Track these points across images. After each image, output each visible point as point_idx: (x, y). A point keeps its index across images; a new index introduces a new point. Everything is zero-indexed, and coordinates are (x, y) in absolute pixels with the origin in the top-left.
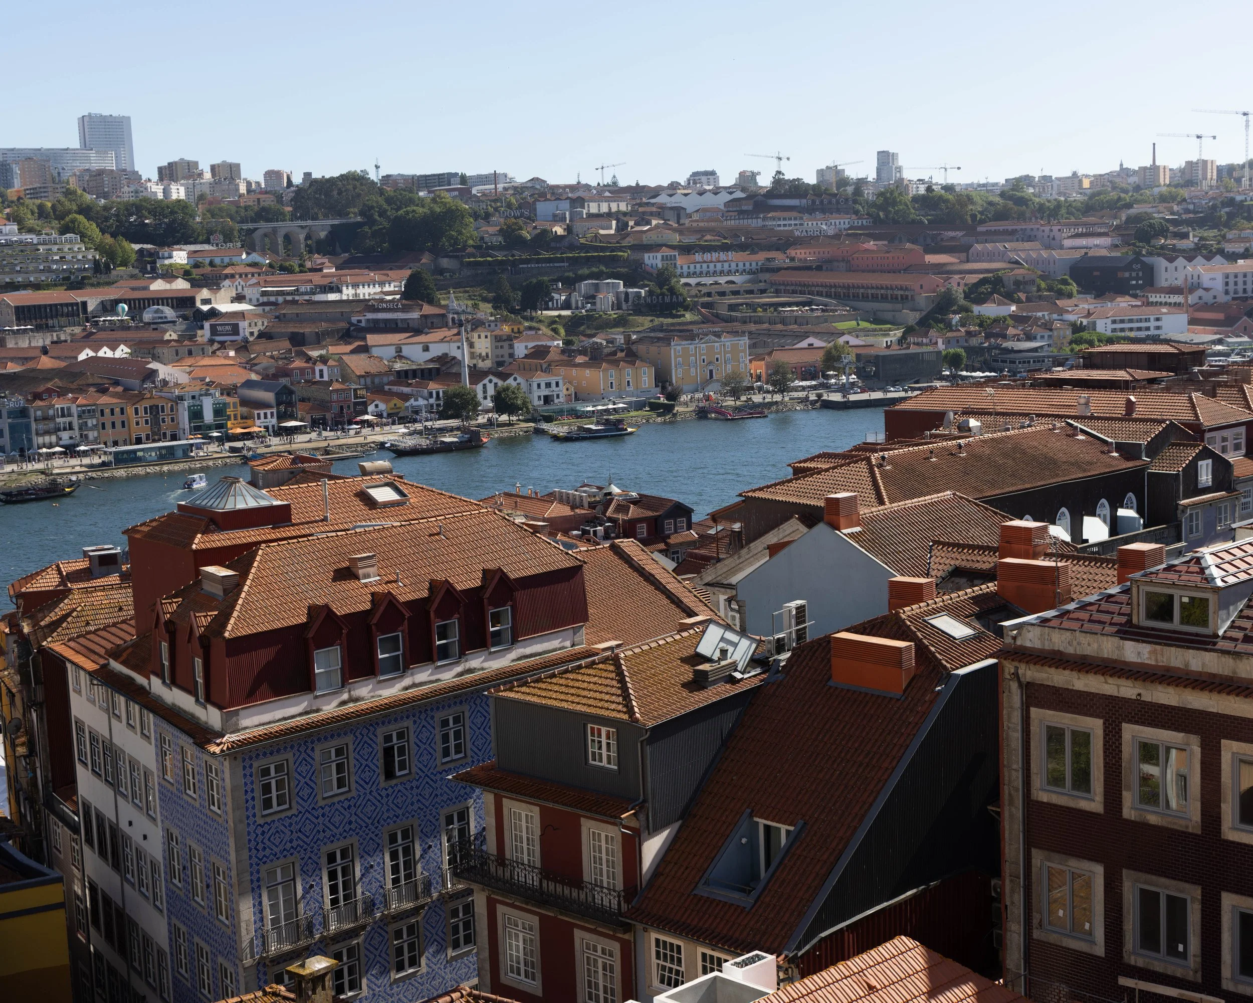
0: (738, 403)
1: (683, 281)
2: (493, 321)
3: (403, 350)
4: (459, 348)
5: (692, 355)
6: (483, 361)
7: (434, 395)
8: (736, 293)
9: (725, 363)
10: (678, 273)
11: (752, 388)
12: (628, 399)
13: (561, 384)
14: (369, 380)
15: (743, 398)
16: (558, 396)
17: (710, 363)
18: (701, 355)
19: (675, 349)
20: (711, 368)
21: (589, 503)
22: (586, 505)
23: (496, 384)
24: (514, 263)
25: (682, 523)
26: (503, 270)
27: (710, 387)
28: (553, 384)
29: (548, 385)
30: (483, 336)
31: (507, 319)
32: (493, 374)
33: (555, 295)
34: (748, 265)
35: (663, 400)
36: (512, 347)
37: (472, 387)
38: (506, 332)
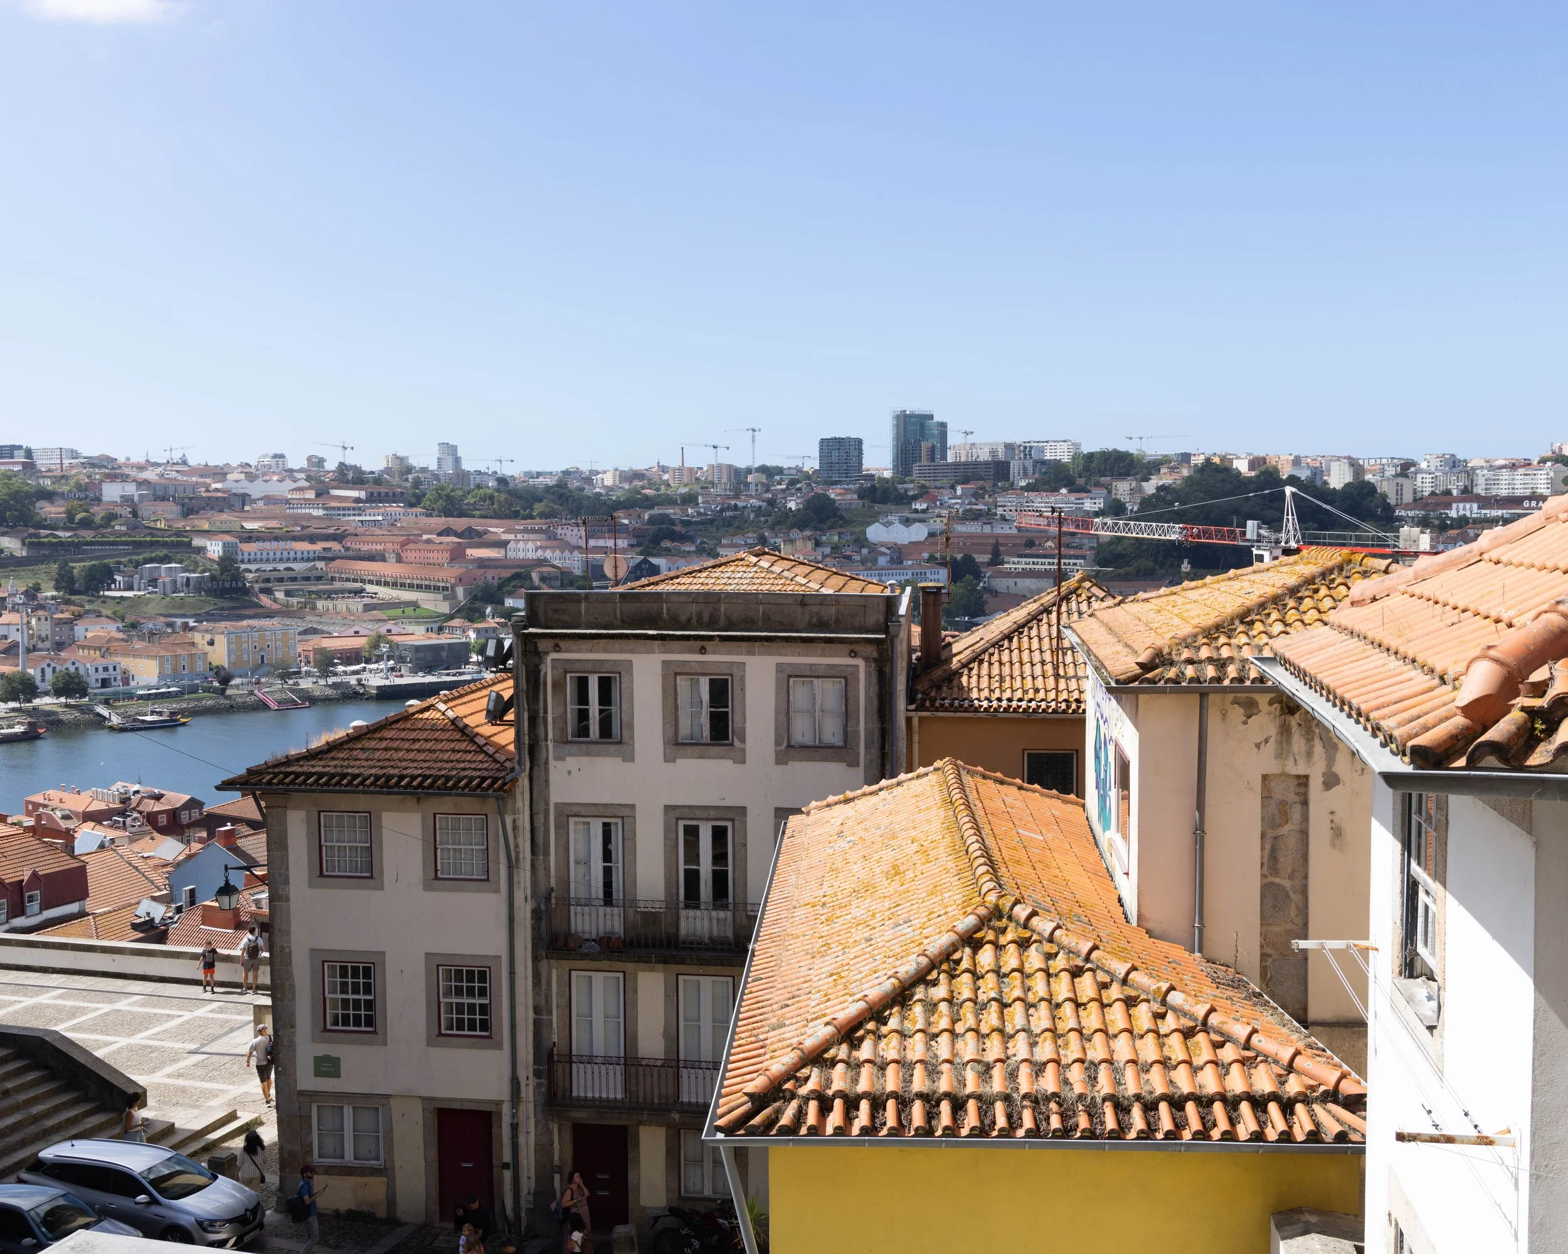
1: (243, 566)
2: (54, 604)
4: (18, 630)
5: (245, 642)
6: (43, 641)
8: (294, 579)
9: (276, 649)
10: (240, 559)
11: (299, 672)
12: (182, 683)
13: (118, 668)
15: (291, 682)
16: (115, 679)
17: (261, 650)
18: (252, 641)
20: (262, 653)
21: (121, 799)
22: (118, 800)
23: (54, 668)
24: (78, 545)
25: (195, 814)
26: (66, 551)
27: (261, 672)
28: (111, 668)
29: (106, 669)
30: (43, 619)
31: (68, 602)
32: (51, 659)
33: (118, 578)
34: (306, 554)
35: (216, 684)
36: (72, 629)
37: (31, 671)
38: (67, 615)
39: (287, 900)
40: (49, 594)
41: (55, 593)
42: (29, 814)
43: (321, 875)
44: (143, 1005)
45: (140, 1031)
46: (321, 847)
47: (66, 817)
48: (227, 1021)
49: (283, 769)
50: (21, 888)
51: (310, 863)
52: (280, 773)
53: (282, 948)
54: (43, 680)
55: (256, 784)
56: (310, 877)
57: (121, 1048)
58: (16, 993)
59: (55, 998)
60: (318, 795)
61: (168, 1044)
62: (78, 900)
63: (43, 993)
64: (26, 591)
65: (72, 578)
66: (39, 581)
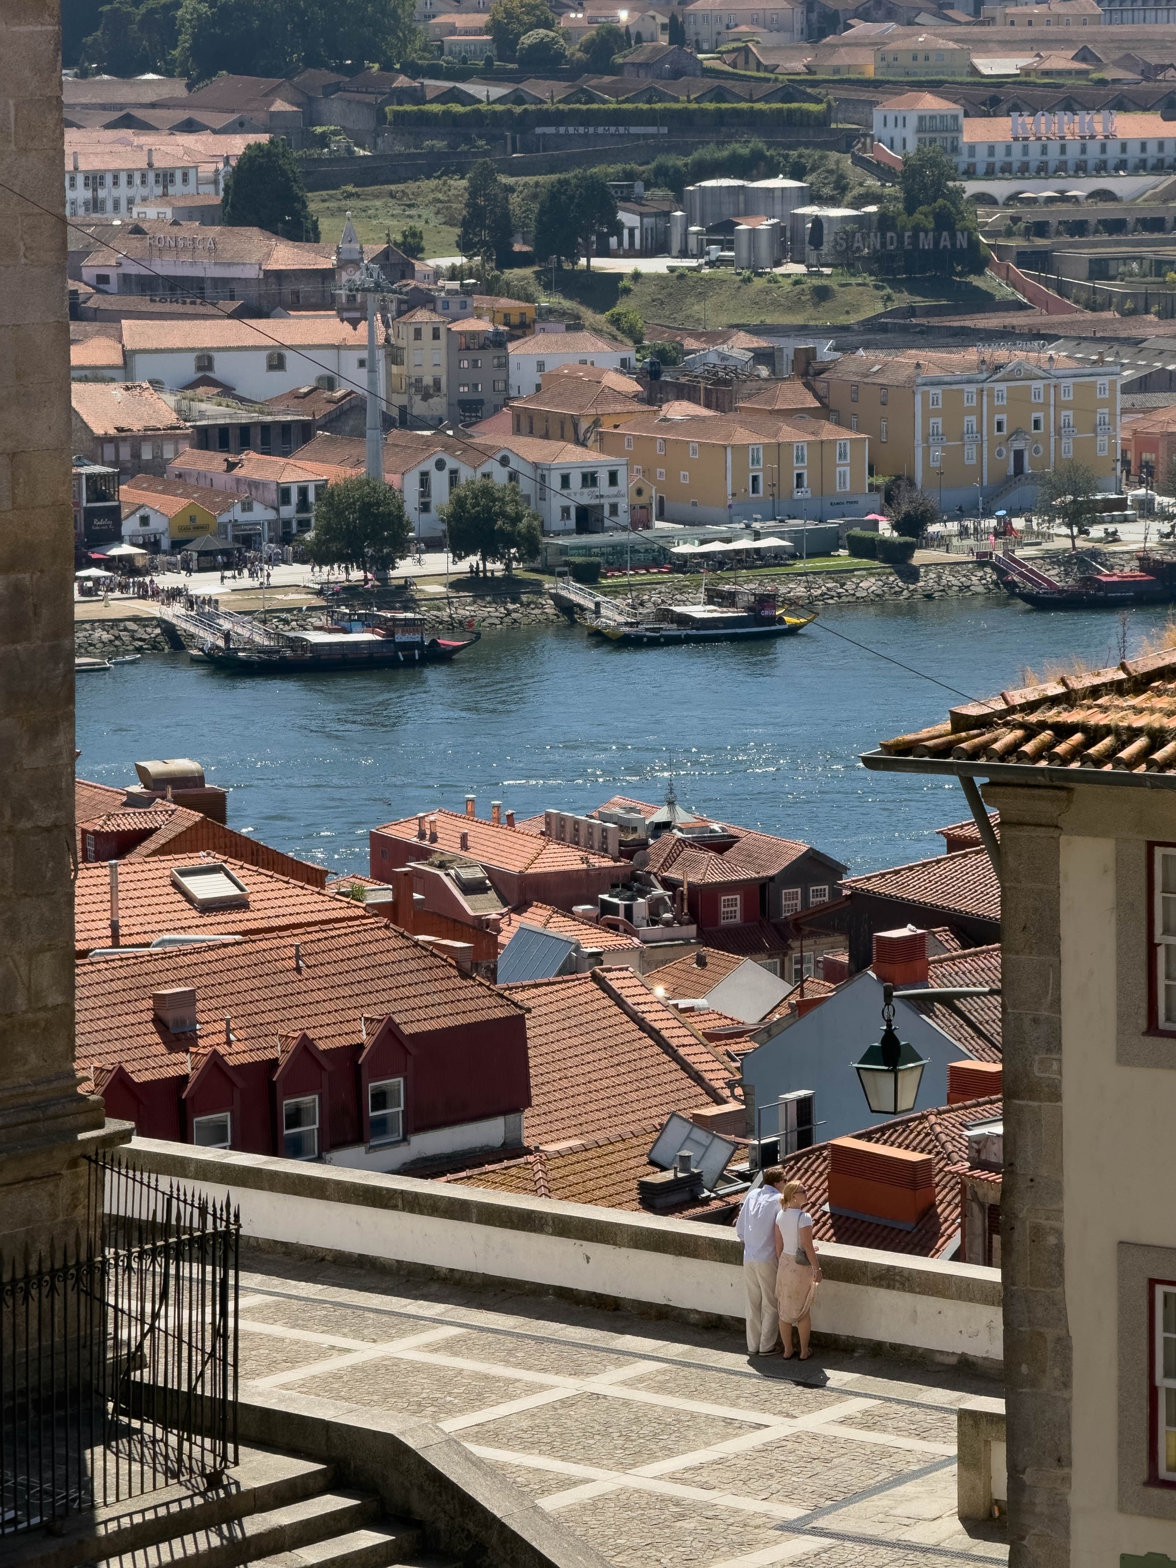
0: (1080, 543)
1: (972, 187)
2: (455, 292)
3: (216, 364)
4: (362, 363)
5: (970, 411)
6: (426, 397)
7: (294, 497)
8: (1114, 227)
9: (1058, 432)
10: (962, 167)
11: (1121, 505)
12: (796, 524)
13: (621, 477)
14: (125, 453)
15: (1097, 531)
16: (613, 510)
17: (1017, 433)
18: (993, 410)
19: (925, 395)
20: (1018, 445)
21: (621, 843)
22: (613, 846)
23: (454, 473)
24: (524, 123)
25: (820, 895)
26: (491, 139)
27: (1014, 497)
28: (603, 477)
29: (589, 479)
30: (427, 333)
31: (490, 288)
32: (447, 448)
33: (628, 218)
34: (1152, 149)
35: (885, 530)
36: (504, 365)
37: (392, 479)
38: (484, 325)
39: (1056, 1096)
40: (445, 262)
41: (459, 260)
42: (380, 874)
43: (1152, 1029)
44: (662, 1388)
45: (653, 1457)
46: (1152, 947)
47: (471, 888)
48: (886, 1452)
49: (1051, 715)
50: (357, 1069)
51: (1122, 991)
52: (1043, 726)
53: (1038, 1232)
54: (425, 507)
55: (975, 754)
56: (1120, 1032)
57: (604, 1498)
58: (331, 1326)
59: (434, 1348)
60: (1145, 792)
61: (724, 1499)
62: (504, 1113)
63: (402, 1334)
64: (386, 254)
65: (506, 216)
66: (419, 225)
